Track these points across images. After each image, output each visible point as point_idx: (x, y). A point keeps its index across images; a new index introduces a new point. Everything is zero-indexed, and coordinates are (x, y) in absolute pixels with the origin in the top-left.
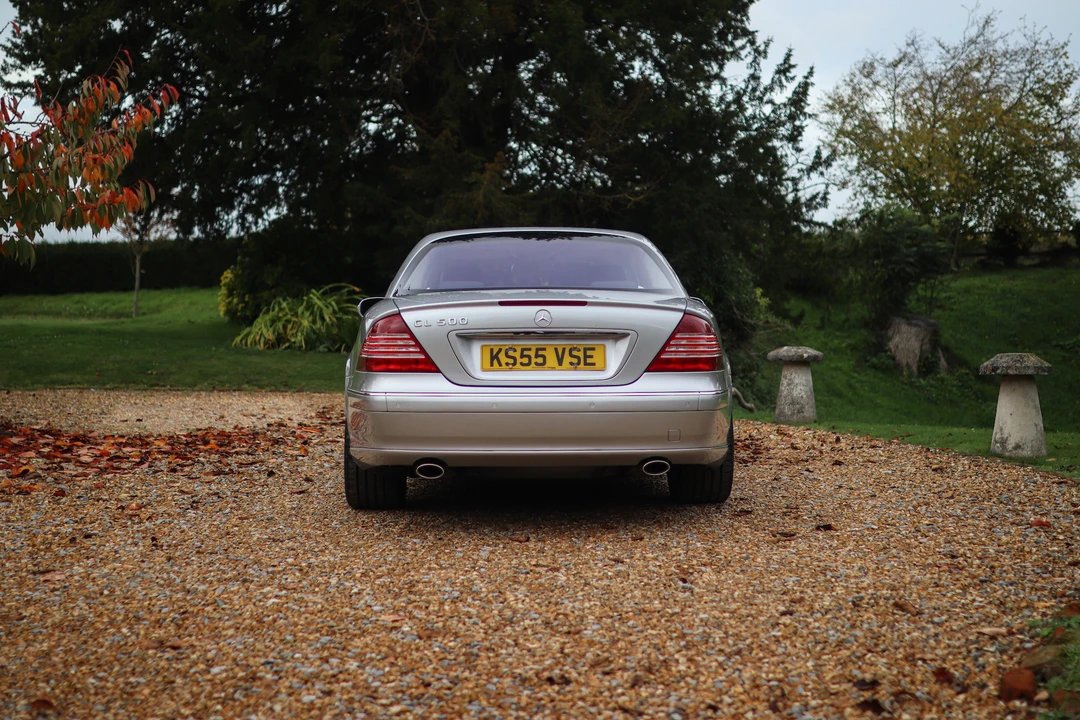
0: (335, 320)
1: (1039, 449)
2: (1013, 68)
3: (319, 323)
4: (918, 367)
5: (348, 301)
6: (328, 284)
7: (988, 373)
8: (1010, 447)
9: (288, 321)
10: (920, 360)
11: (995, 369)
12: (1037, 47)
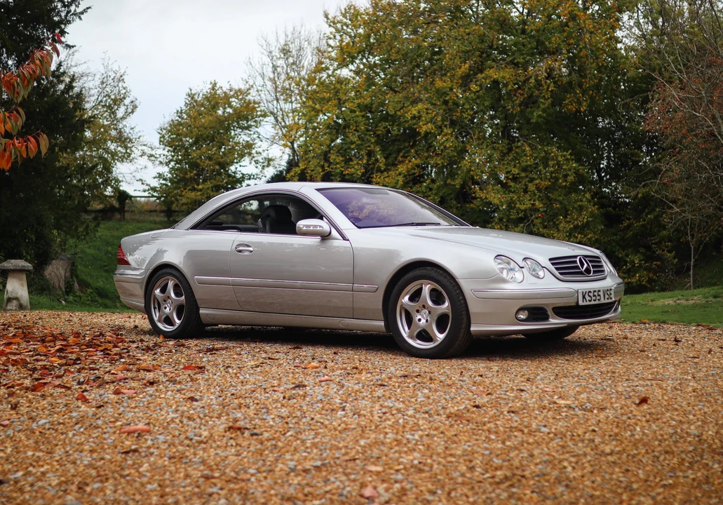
10: (65, 284)
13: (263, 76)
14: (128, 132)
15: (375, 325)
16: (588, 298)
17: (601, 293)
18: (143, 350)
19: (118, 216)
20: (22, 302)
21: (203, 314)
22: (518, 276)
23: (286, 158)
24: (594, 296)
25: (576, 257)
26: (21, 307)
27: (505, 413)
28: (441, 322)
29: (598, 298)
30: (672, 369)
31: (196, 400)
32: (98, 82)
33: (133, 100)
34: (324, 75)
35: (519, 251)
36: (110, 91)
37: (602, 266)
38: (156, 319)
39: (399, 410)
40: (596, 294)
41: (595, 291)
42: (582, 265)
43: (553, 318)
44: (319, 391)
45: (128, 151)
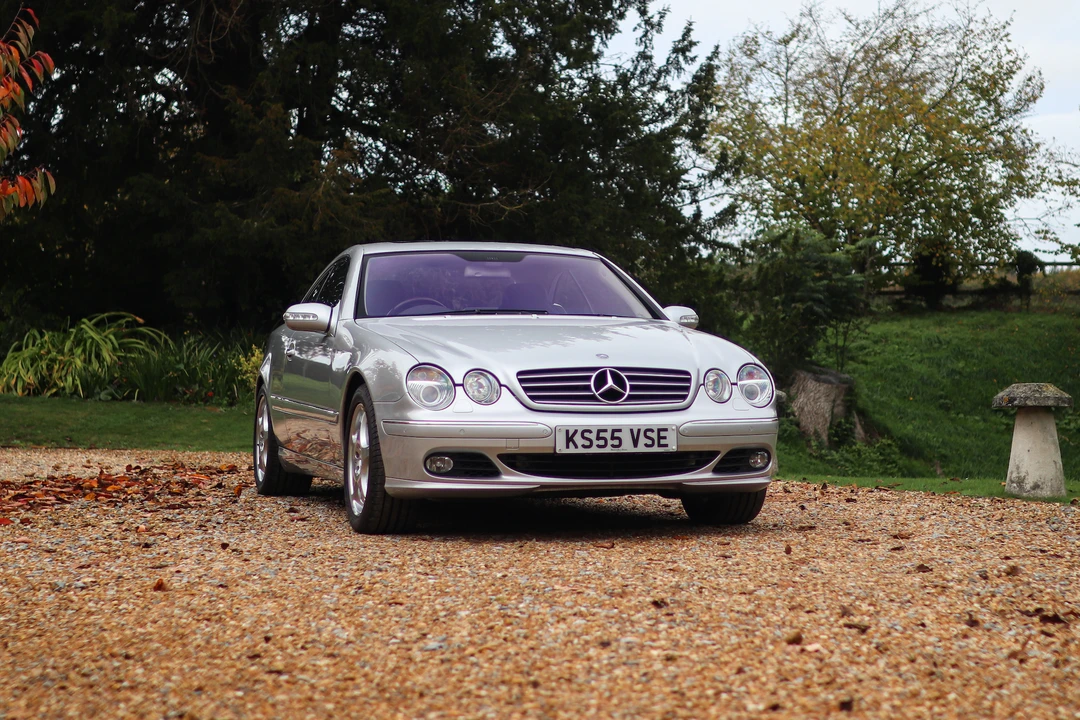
0: (115, 358)
1: (1059, 490)
2: (940, 51)
3: (95, 365)
4: (829, 436)
5: (131, 335)
6: (103, 313)
7: (1004, 404)
8: (1028, 487)
9: (53, 360)
10: (830, 428)
11: (1012, 400)
12: (972, 26)
17: (623, 435)
25: (591, 370)
29: (613, 442)
33: (1032, 74)
36: (979, 60)
40: (608, 435)
43: (506, 473)
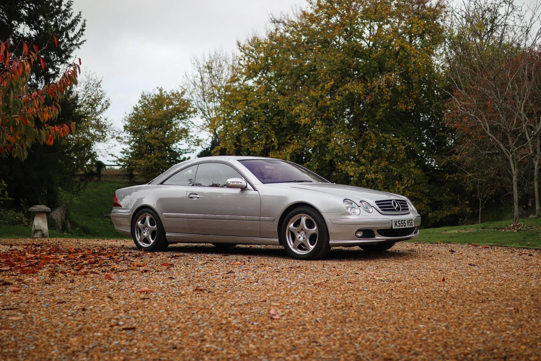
10: (62, 224)
13: (195, 84)
14: (103, 121)
15: (272, 241)
16: (398, 225)
17: (406, 222)
18: (133, 256)
19: (96, 178)
20: (44, 233)
21: (168, 236)
22: (357, 211)
23: (210, 140)
24: (402, 223)
25: (391, 200)
26: (43, 236)
27: (346, 283)
28: (312, 239)
29: (404, 224)
30: (444, 264)
31: (174, 279)
32: (83, 88)
33: (107, 99)
34: (237, 84)
35: (358, 197)
36: (91, 94)
37: (407, 206)
38: (138, 240)
39: (287, 282)
40: (403, 222)
41: (402, 221)
42: (395, 205)
43: (377, 236)
44: (242, 275)
45: (104, 134)
